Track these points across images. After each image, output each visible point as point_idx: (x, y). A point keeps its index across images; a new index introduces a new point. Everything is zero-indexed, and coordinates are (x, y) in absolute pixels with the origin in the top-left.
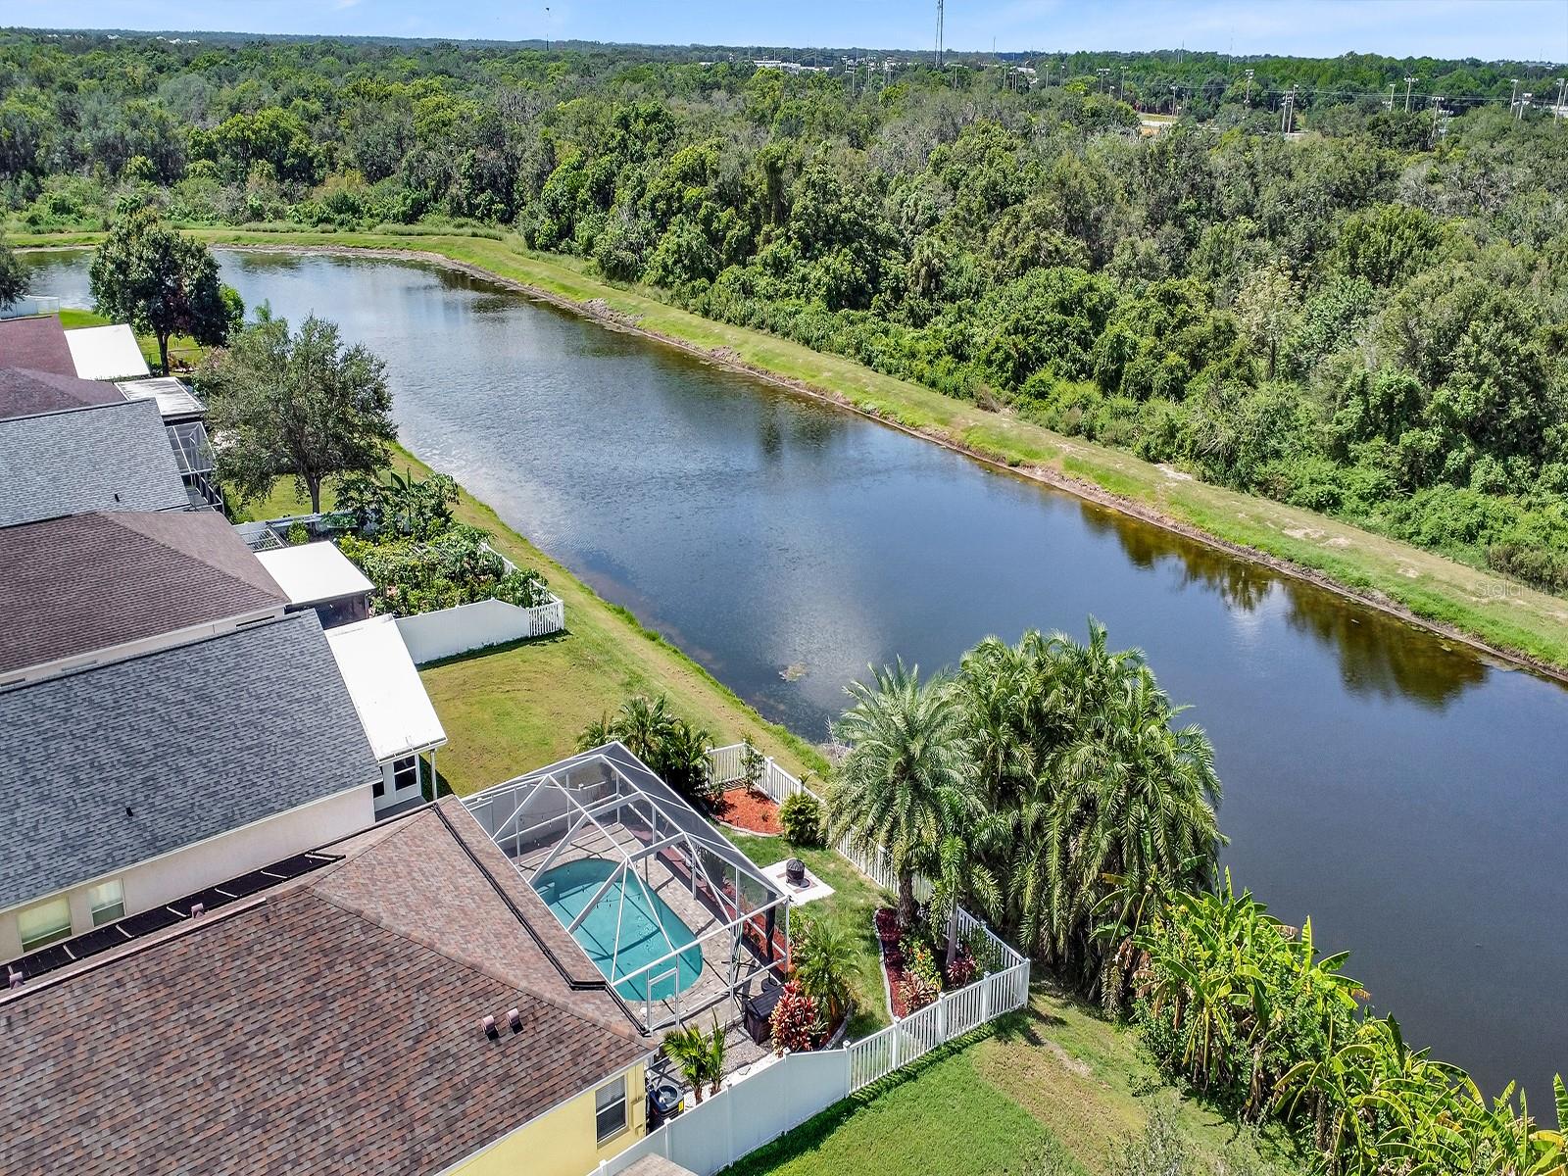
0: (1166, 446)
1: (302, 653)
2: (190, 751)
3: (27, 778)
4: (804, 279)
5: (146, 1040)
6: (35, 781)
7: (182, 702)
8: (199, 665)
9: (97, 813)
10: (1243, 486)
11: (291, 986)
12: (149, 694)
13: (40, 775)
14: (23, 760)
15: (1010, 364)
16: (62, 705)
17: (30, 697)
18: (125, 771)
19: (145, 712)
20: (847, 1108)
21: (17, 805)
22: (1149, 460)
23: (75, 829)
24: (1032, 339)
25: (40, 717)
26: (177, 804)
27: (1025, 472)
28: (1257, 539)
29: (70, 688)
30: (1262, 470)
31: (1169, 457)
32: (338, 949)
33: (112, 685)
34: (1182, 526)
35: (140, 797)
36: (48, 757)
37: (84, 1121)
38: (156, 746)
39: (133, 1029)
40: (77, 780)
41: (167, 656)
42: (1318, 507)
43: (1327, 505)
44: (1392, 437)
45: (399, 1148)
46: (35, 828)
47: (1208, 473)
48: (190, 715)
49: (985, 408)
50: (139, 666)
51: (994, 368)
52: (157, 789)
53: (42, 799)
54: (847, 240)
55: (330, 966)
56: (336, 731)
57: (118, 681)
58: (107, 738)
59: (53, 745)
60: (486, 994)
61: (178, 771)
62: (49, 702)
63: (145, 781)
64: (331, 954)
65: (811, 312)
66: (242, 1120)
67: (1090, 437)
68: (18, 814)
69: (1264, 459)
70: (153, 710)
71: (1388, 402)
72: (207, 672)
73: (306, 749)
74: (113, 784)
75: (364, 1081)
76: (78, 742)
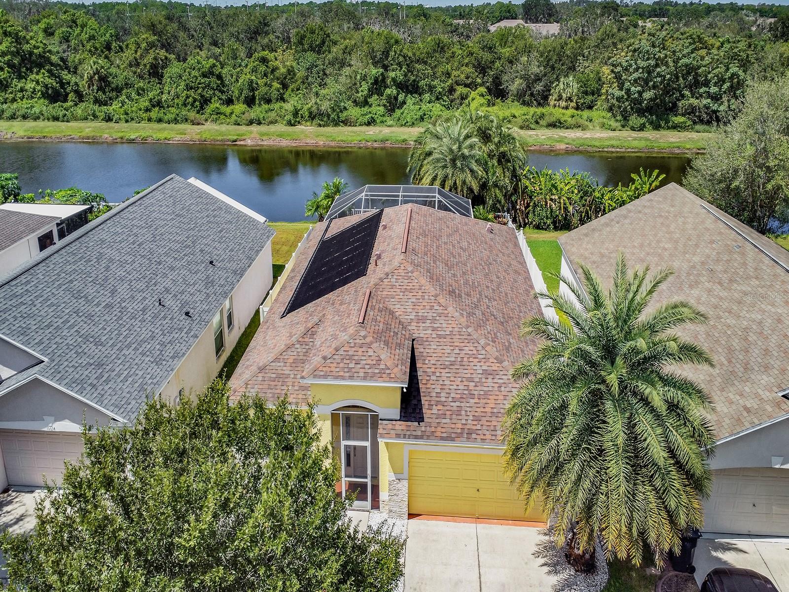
0: (296, 118)
4: (22, 90)
10: (336, 124)
15: (197, 103)
22: (292, 125)
24: (200, 91)
27: (242, 143)
28: (359, 138)
30: (343, 116)
31: (299, 122)
34: (327, 143)
42: (369, 124)
43: (371, 122)
44: (381, 94)
47: (321, 123)
49: (198, 124)
51: (189, 107)
54: (40, 66)
65: (40, 106)
67: (259, 123)
69: (341, 111)
71: (376, 82)
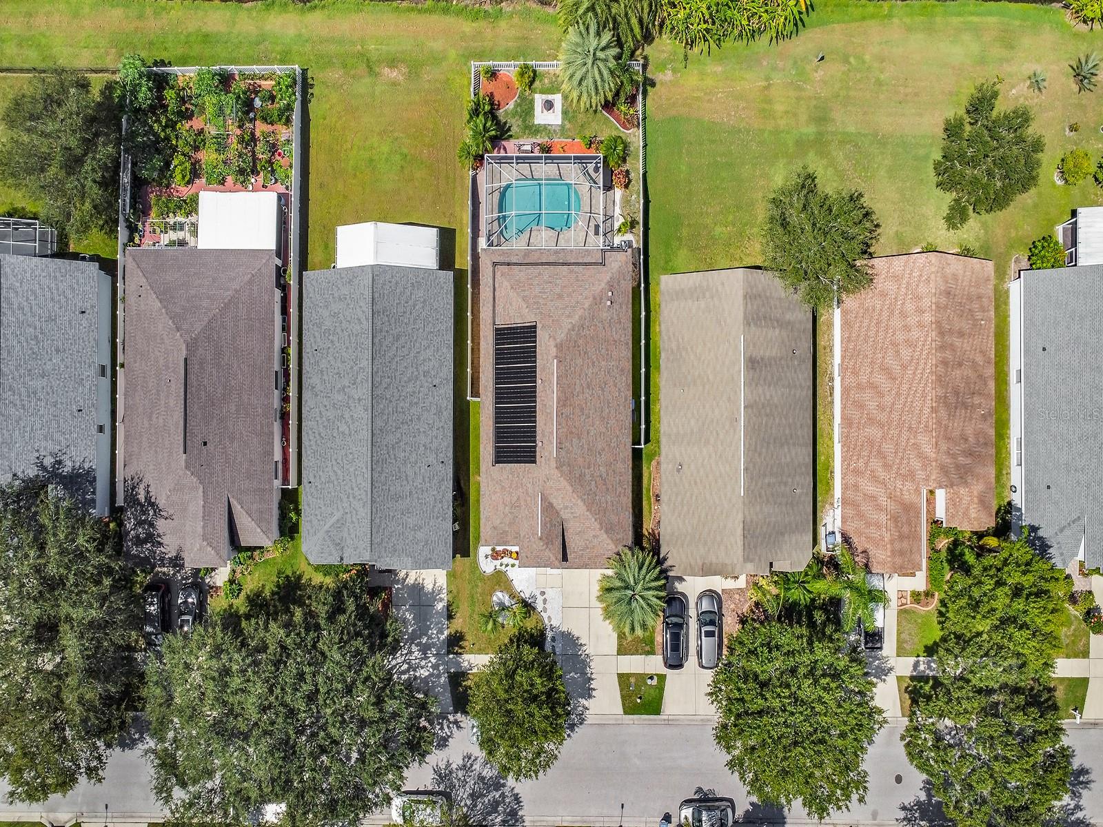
1: (390, 282)
2: (418, 353)
3: (410, 423)
5: (577, 411)
6: (411, 420)
7: (397, 348)
8: (383, 334)
9: (431, 398)
11: (579, 361)
12: (390, 362)
13: (410, 418)
14: (402, 423)
16: (384, 401)
17: (377, 413)
18: (418, 383)
19: (397, 366)
20: (645, 175)
21: (418, 429)
23: (433, 410)
25: (386, 412)
26: (437, 366)
29: (378, 396)
32: (576, 342)
33: (381, 377)
35: (430, 380)
36: (403, 412)
37: (588, 433)
38: (412, 366)
39: (573, 414)
40: (416, 403)
41: (375, 347)
45: (623, 347)
46: (429, 424)
48: (404, 347)
50: (376, 362)
52: (428, 372)
53: (419, 419)
55: (579, 347)
56: (429, 283)
57: (380, 373)
58: (403, 386)
59: (399, 409)
60: (601, 299)
61: (424, 360)
62: (382, 406)
63: (424, 376)
64: (576, 345)
66: (603, 390)
68: (422, 430)
70: (397, 362)
72: (387, 332)
73: (432, 301)
74: (422, 389)
75: (607, 350)
76: (401, 399)
